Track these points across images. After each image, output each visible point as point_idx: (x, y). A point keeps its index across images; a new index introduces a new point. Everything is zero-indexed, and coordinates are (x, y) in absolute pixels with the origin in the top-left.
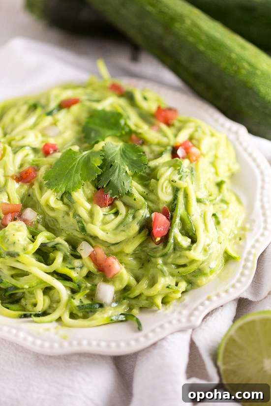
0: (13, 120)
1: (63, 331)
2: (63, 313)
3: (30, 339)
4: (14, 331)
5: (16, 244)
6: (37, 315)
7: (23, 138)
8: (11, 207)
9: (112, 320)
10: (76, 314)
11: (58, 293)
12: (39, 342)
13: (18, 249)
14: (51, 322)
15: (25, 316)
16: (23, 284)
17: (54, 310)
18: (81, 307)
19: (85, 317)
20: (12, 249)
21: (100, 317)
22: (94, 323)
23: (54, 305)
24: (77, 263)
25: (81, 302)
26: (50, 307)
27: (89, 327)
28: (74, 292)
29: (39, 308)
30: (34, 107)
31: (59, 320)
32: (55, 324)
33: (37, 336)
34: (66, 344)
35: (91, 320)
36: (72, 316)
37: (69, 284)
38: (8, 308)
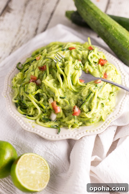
0: (52, 49)
1: (35, 124)
2: (37, 118)
3: (23, 123)
4: (19, 119)
5: (29, 90)
6: (29, 116)
7: (50, 55)
8: (34, 77)
9: (51, 127)
10: (42, 120)
11: (38, 111)
12: (25, 125)
13: (30, 92)
14: (32, 120)
15: (25, 115)
16: (28, 104)
17: (36, 116)
18: (44, 119)
19: (44, 122)
20: (28, 91)
21: (48, 124)
22: (45, 125)
23: (36, 115)
24: (47, 104)
25: (45, 117)
26: (35, 114)
27: (43, 126)
28: (43, 113)
29: (31, 114)
30: (60, 46)
31: (36, 120)
32: (34, 121)
33: (25, 123)
34: (32, 129)
35: (44, 124)
36: (40, 120)
37: (42, 109)
38: (21, 110)
